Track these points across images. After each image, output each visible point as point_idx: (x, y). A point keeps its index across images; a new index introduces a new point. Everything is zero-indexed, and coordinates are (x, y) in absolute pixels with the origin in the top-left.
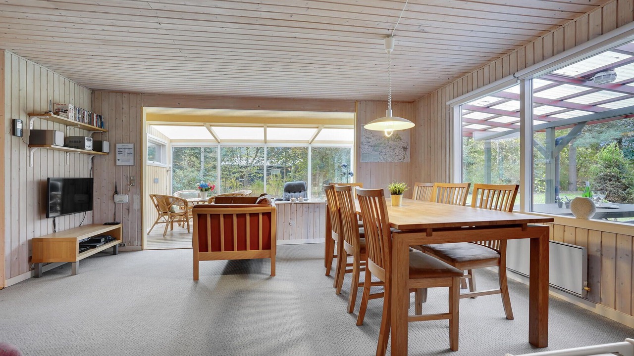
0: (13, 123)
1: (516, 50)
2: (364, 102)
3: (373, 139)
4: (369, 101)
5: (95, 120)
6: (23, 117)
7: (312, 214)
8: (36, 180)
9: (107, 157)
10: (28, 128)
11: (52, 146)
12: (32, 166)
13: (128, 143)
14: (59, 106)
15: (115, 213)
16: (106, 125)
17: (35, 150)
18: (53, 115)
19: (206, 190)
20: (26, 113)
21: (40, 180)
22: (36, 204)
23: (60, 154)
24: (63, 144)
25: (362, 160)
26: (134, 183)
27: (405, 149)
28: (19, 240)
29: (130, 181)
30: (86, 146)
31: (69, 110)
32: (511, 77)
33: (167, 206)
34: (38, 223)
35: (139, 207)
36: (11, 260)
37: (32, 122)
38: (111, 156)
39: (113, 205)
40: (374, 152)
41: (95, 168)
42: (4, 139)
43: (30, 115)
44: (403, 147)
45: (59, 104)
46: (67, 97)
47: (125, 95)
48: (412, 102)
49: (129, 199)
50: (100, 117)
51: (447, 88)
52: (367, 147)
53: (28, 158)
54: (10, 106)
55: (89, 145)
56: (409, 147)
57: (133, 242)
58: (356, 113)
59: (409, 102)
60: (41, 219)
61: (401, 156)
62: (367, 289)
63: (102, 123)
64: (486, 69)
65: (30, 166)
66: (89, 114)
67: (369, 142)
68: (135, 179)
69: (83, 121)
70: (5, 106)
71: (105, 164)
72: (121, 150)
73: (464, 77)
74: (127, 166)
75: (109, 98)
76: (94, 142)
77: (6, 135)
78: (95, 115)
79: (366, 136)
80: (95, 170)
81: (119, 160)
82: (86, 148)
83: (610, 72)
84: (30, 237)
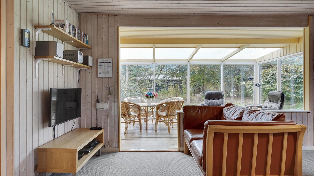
0: (22, 32)
5: (83, 38)
6: (30, 29)
8: (40, 90)
9: (90, 70)
10: (34, 40)
11: (55, 57)
12: (37, 77)
13: (106, 58)
14: (58, 22)
15: (97, 118)
16: (90, 42)
17: (39, 61)
18: (55, 27)
19: (151, 98)
20: (32, 25)
21: (44, 90)
22: (40, 114)
23: (58, 67)
24: (62, 56)
26: (112, 93)
28: (27, 151)
29: (109, 91)
30: (79, 60)
31: (66, 25)
33: (127, 110)
34: (42, 131)
35: (116, 114)
36: (20, 172)
37: (37, 34)
38: (94, 69)
39: (96, 112)
41: (81, 80)
42: (14, 49)
43: (36, 27)
45: (58, 21)
46: (63, 16)
47: (104, 17)
49: (109, 107)
50: (85, 35)
53: (34, 68)
54: (19, 16)
55: (80, 57)
57: (112, 144)
60: (44, 127)
63: (87, 40)
65: (35, 77)
66: (79, 32)
68: (113, 89)
69: (75, 37)
70: (15, 15)
71: (89, 75)
72: (102, 64)
74: (107, 78)
75: (92, 20)
76: (84, 57)
77: (15, 44)
78: (83, 33)
80: (81, 81)
81: (100, 72)
82: (79, 61)
84: (36, 146)
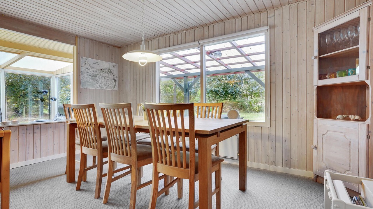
1: (198, 28)
2: (84, 39)
3: (91, 70)
4: (87, 38)
7: (32, 135)
25: (82, 86)
27: (115, 80)
32: (197, 43)
40: (92, 81)
44: (113, 79)
48: (120, 47)
51: (150, 42)
52: (86, 76)
56: (117, 79)
58: (75, 47)
59: (117, 47)
61: (112, 86)
62: (156, 189)
64: (179, 35)
67: (88, 72)
73: (164, 37)
79: (86, 67)
83: (220, 52)
